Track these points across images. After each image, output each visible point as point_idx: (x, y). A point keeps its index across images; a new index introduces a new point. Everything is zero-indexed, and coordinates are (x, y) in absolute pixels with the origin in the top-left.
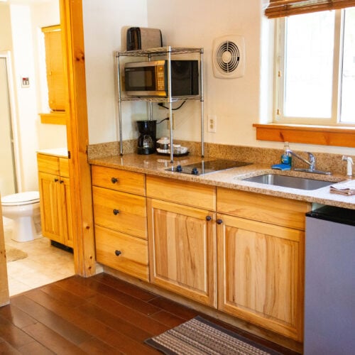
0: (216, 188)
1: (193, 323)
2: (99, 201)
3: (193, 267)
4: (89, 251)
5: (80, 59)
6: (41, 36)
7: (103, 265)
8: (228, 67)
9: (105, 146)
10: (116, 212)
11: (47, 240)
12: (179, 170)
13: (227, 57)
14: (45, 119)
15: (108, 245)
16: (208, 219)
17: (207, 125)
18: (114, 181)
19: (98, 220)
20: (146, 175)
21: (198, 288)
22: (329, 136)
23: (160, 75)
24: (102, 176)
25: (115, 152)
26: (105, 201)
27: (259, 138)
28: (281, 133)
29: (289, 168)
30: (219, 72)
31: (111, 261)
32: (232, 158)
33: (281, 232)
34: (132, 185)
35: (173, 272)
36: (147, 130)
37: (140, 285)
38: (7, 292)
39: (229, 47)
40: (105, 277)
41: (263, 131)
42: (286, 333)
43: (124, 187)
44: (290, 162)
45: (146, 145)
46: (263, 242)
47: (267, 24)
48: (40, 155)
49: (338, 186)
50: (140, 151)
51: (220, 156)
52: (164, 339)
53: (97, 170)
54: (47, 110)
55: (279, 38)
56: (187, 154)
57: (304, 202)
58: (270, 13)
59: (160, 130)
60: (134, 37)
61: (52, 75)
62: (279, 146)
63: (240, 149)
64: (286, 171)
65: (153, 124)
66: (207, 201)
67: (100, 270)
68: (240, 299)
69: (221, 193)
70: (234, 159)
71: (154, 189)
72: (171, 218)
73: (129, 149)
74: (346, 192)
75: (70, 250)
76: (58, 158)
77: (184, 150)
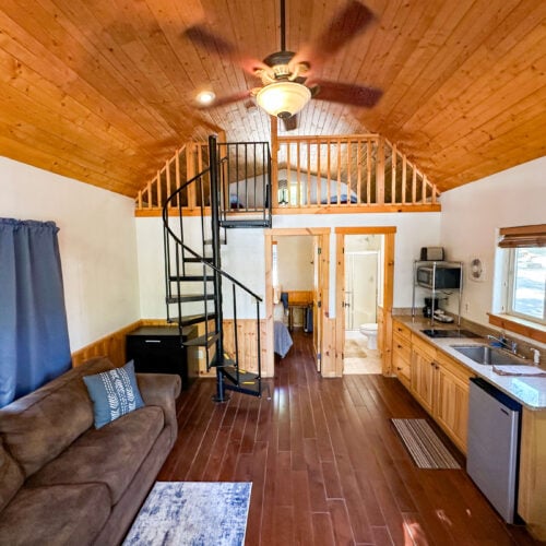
2: (395, 339)
3: (427, 390)
4: (389, 363)
5: (391, 264)
7: (395, 373)
8: (477, 275)
9: (403, 309)
10: (399, 347)
13: (475, 268)
15: (396, 363)
16: (432, 365)
17: (463, 308)
18: (400, 330)
20: (411, 331)
21: (428, 402)
23: (431, 276)
24: (396, 326)
25: (409, 314)
27: (490, 322)
28: (504, 323)
30: (472, 276)
32: (474, 331)
34: (406, 334)
35: (418, 389)
36: (429, 304)
38: (344, 371)
39: (476, 262)
40: (396, 380)
41: (493, 319)
43: (403, 334)
44: (504, 343)
45: (428, 312)
46: (454, 388)
47: (500, 253)
50: (424, 315)
51: (469, 328)
52: (396, 422)
55: (511, 262)
56: (452, 322)
57: (470, 370)
58: (502, 245)
60: (424, 253)
63: (478, 326)
67: (394, 376)
68: (445, 418)
69: (439, 353)
72: (419, 359)
77: (450, 319)
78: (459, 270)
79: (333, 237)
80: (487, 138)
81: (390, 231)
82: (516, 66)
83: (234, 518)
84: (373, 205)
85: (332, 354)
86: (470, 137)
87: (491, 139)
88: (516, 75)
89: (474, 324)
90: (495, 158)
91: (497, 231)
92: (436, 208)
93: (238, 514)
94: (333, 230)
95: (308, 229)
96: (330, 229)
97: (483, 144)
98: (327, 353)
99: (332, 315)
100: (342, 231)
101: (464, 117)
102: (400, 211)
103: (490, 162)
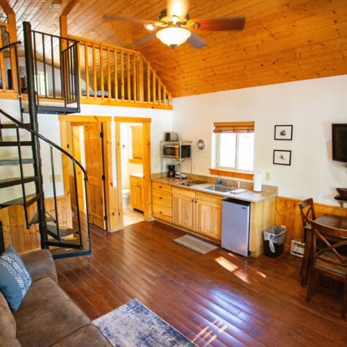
0: (195, 191)
1: (187, 236)
2: (154, 194)
3: (187, 217)
4: (150, 212)
5: (149, 144)
6: (131, 130)
7: (154, 217)
8: (201, 148)
9: (156, 174)
10: (160, 198)
11: (132, 208)
12: (183, 184)
13: (200, 145)
14: (131, 161)
15: (157, 210)
16: (193, 201)
17: (193, 168)
18: (160, 187)
19: (154, 201)
20: (172, 186)
21: (189, 224)
22: (233, 175)
23: (177, 151)
24: (156, 185)
25: (160, 177)
26: (156, 194)
27: (211, 173)
28: (218, 173)
29: (221, 185)
30: (198, 150)
31: (158, 216)
33: (215, 205)
34: (166, 189)
35: (180, 219)
36: (171, 169)
37: (169, 224)
38: (122, 224)
39: (200, 141)
40: (155, 222)
41: (212, 171)
42: (217, 238)
43: (164, 189)
44: (221, 182)
45: (171, 174)
46: (210, 209)
47: (214, 135)
48: (131, 176)
49: (233, 191)
50: (169, 176)
51: (197, 179)
52: (177, 240)
53: (153, 183)
54: (131, 158)
55: (218, 141)
56: (186, 178)
57: (222, 196)
58: (215, 131)
59: (176, 169)
60: (167, 136)
61: (134, 144)
62: (217, 176)
63: (204, 177)
64: (219, 185)
65: (174, 166)
66: (192, 195)
67: (153, 219)
68: (202, 228)
69: (197, 193)
70: (202, 181)
71: (174, 191)
72: (180, 200)
73: (165, 175)
74: (234, 193)
75: (142, 212)
76: (138, 178)
77: (185, 176)
78: (189, 146)
79: (113, 124)
80: (213, 73)
81: (147, 121)
82: (238, 46)
83: (147, 316)
84: (138, 102)
85: (116, 214)
86: (203, 71)
87: (215, 75)
88: (237, 50)
89: (202, 176)
90: (213, 85)
91: (213, 124)
92: (170, 108)
93: (146, 313)
94: (113, 119)
95: (95, 117)
96: (110, 118)
97: (210, 77)
98: (113, 214)
99: (115, 185)
100: (118, 119)
101: (204, 60)
102: (153, 108)
103: (209, 87)
